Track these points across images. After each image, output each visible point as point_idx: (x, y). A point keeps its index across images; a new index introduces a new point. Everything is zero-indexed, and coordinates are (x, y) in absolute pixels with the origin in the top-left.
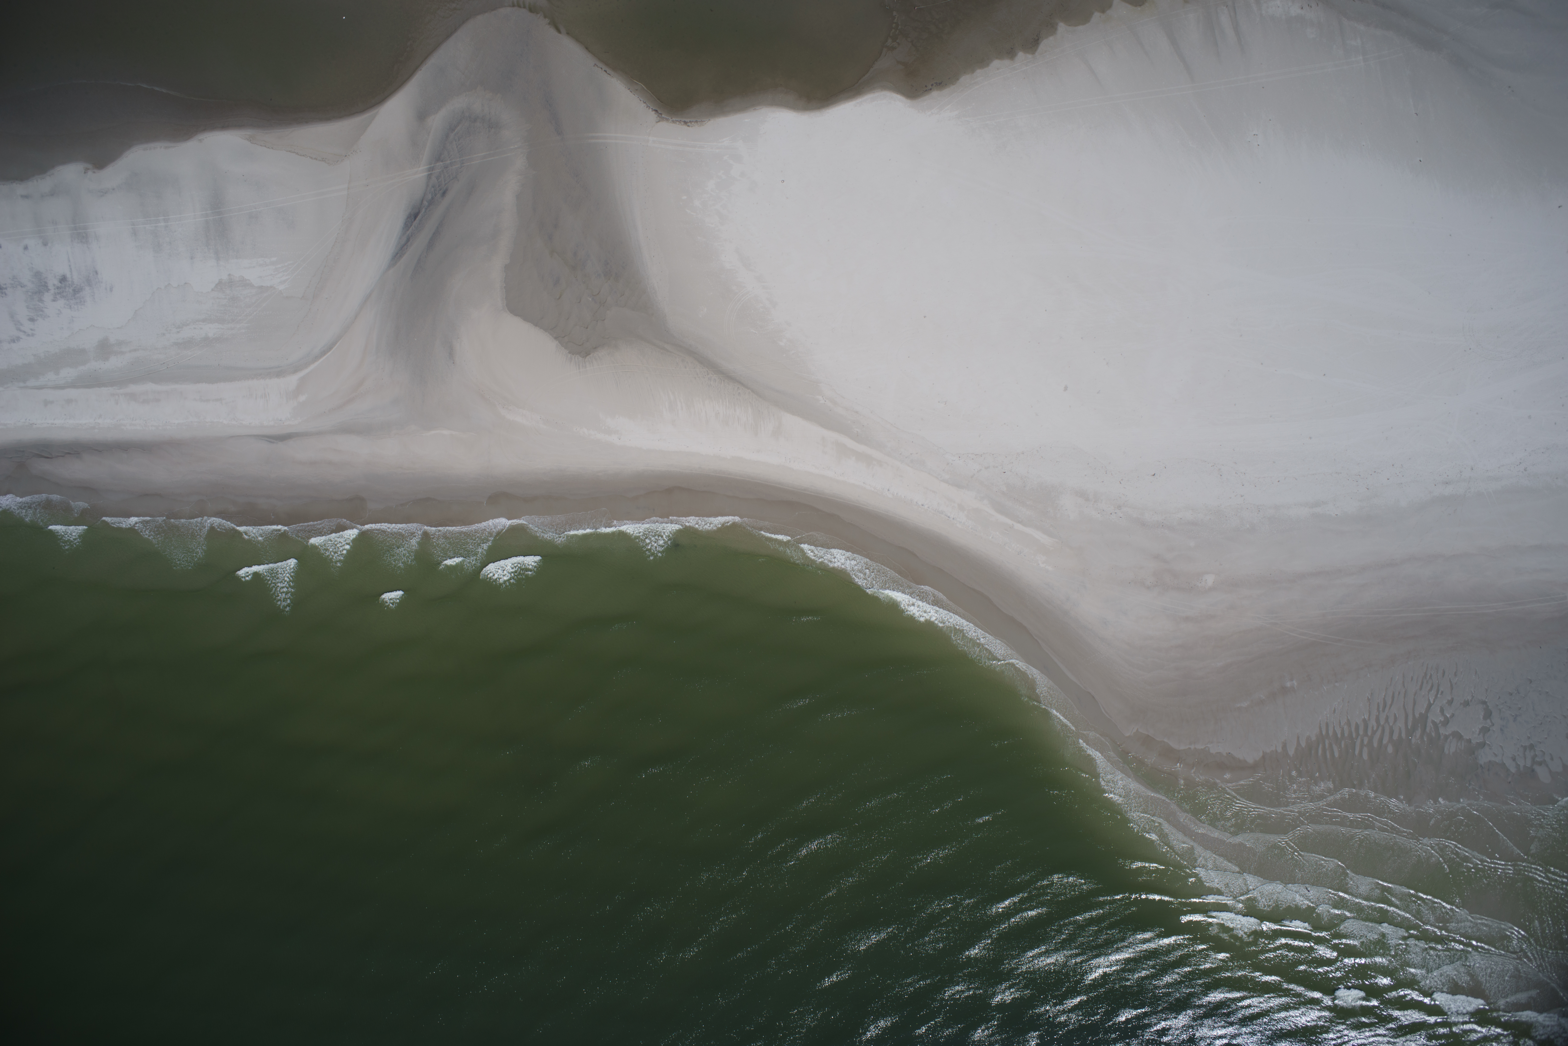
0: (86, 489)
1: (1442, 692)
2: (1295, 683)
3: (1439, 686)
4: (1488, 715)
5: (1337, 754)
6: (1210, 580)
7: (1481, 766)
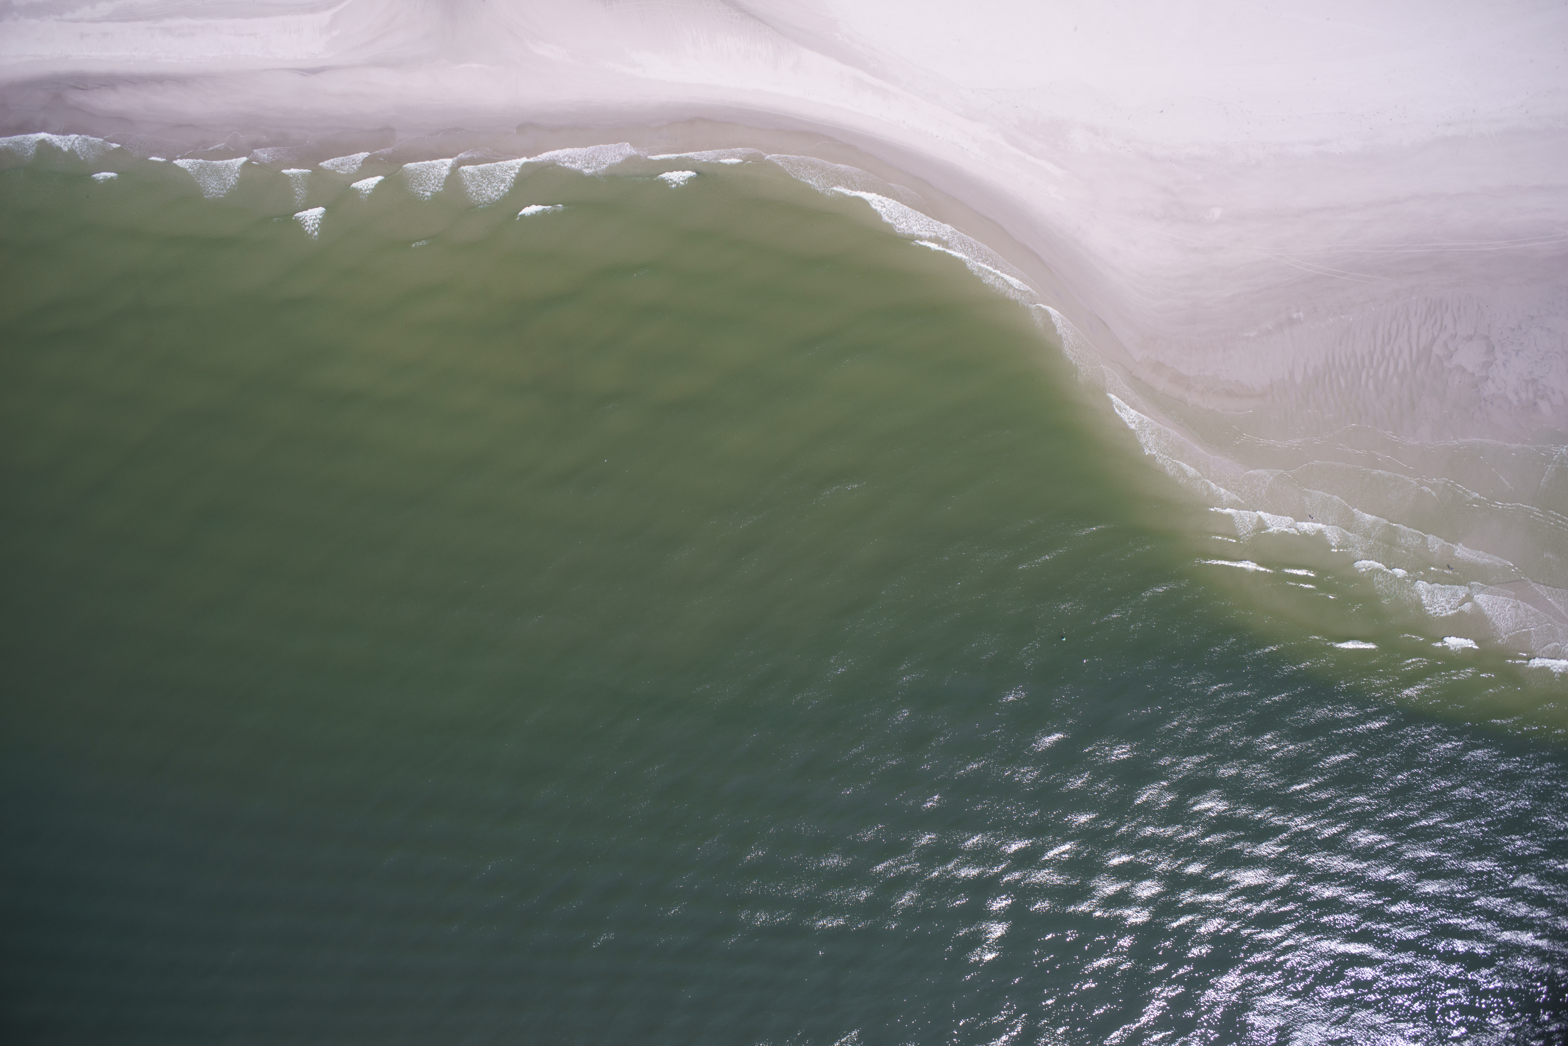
0: (121, 119)
1: (1446, 327)
2: (1301, 314)
3: (1442, 319)
4: (1490, 350)
5: (1343, 384)
6: (1217, 213)
7: (1484, 399)
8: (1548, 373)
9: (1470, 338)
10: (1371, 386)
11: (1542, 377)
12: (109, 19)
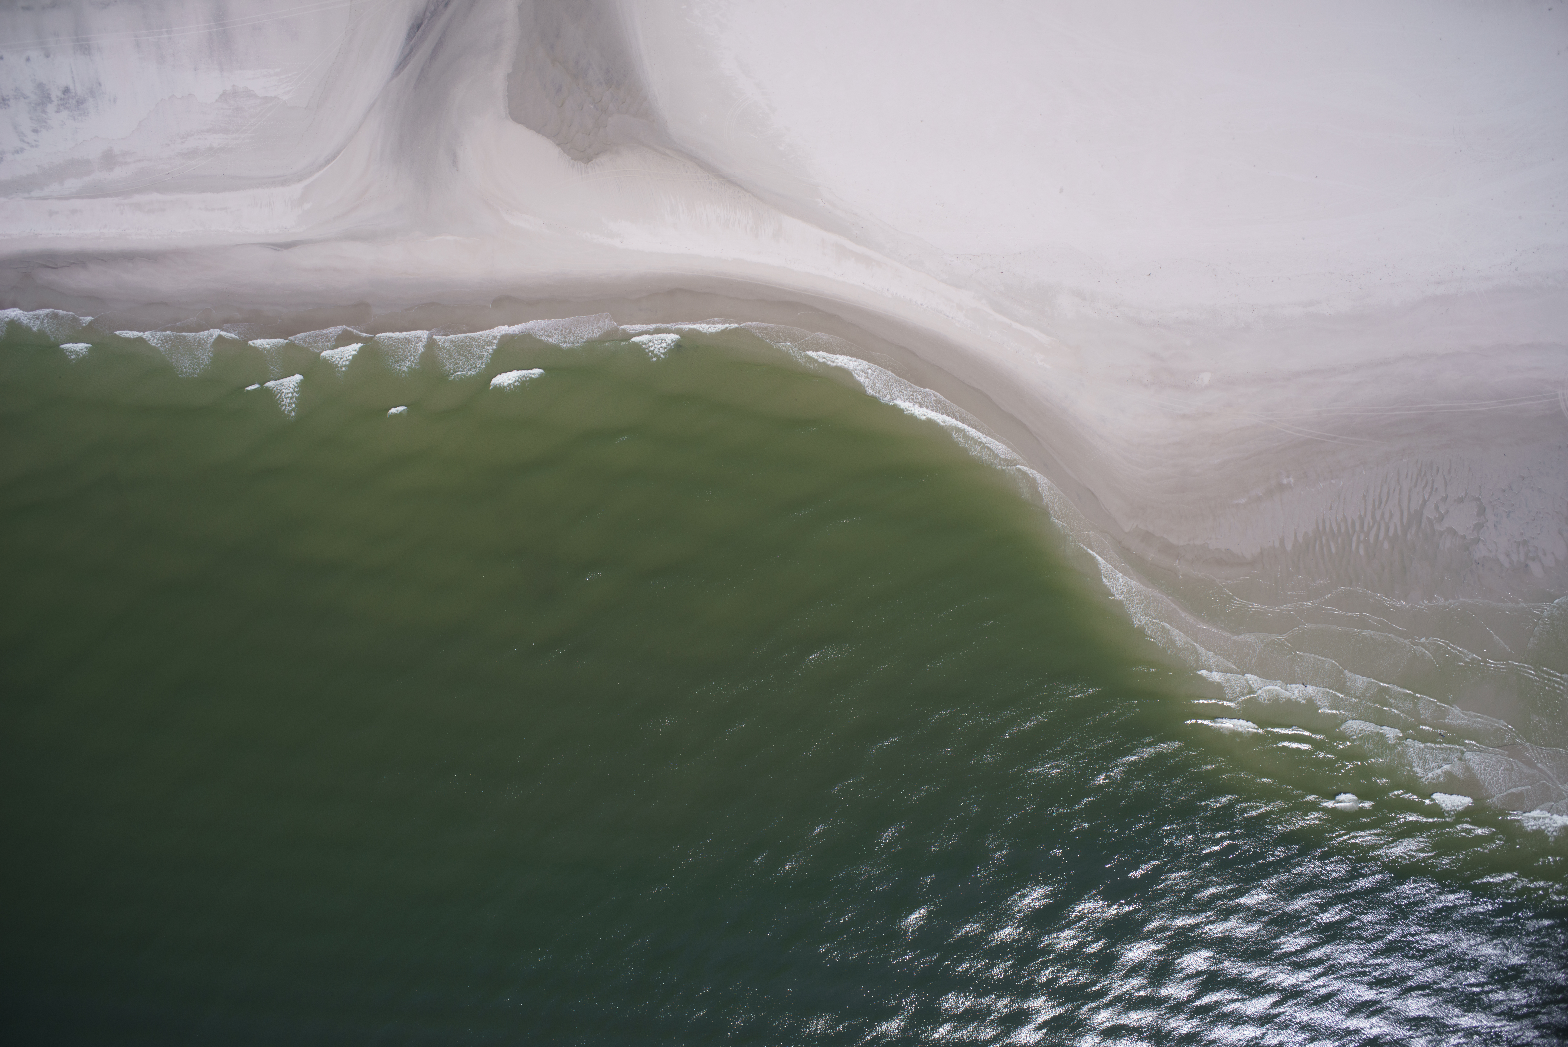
0: (92, 299)
1: (1437, 489)
2: (1292, 480)
3: (1433, 482)
4: (1482, 511)
5: (1333, 550)
6: (1206, 378)
7: (1475, 562)
8: (1539, 534)
9: (1460, 500)
10: (1362, 552)
11: (1533, 538)
12: (78, 195)
